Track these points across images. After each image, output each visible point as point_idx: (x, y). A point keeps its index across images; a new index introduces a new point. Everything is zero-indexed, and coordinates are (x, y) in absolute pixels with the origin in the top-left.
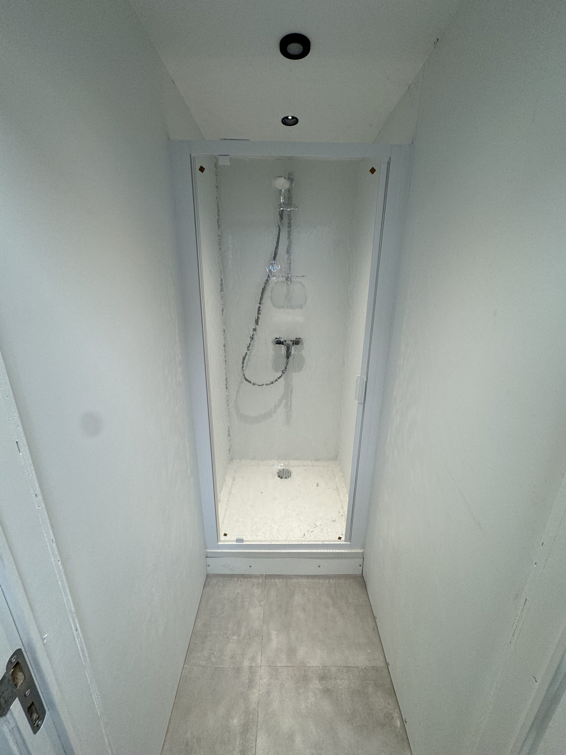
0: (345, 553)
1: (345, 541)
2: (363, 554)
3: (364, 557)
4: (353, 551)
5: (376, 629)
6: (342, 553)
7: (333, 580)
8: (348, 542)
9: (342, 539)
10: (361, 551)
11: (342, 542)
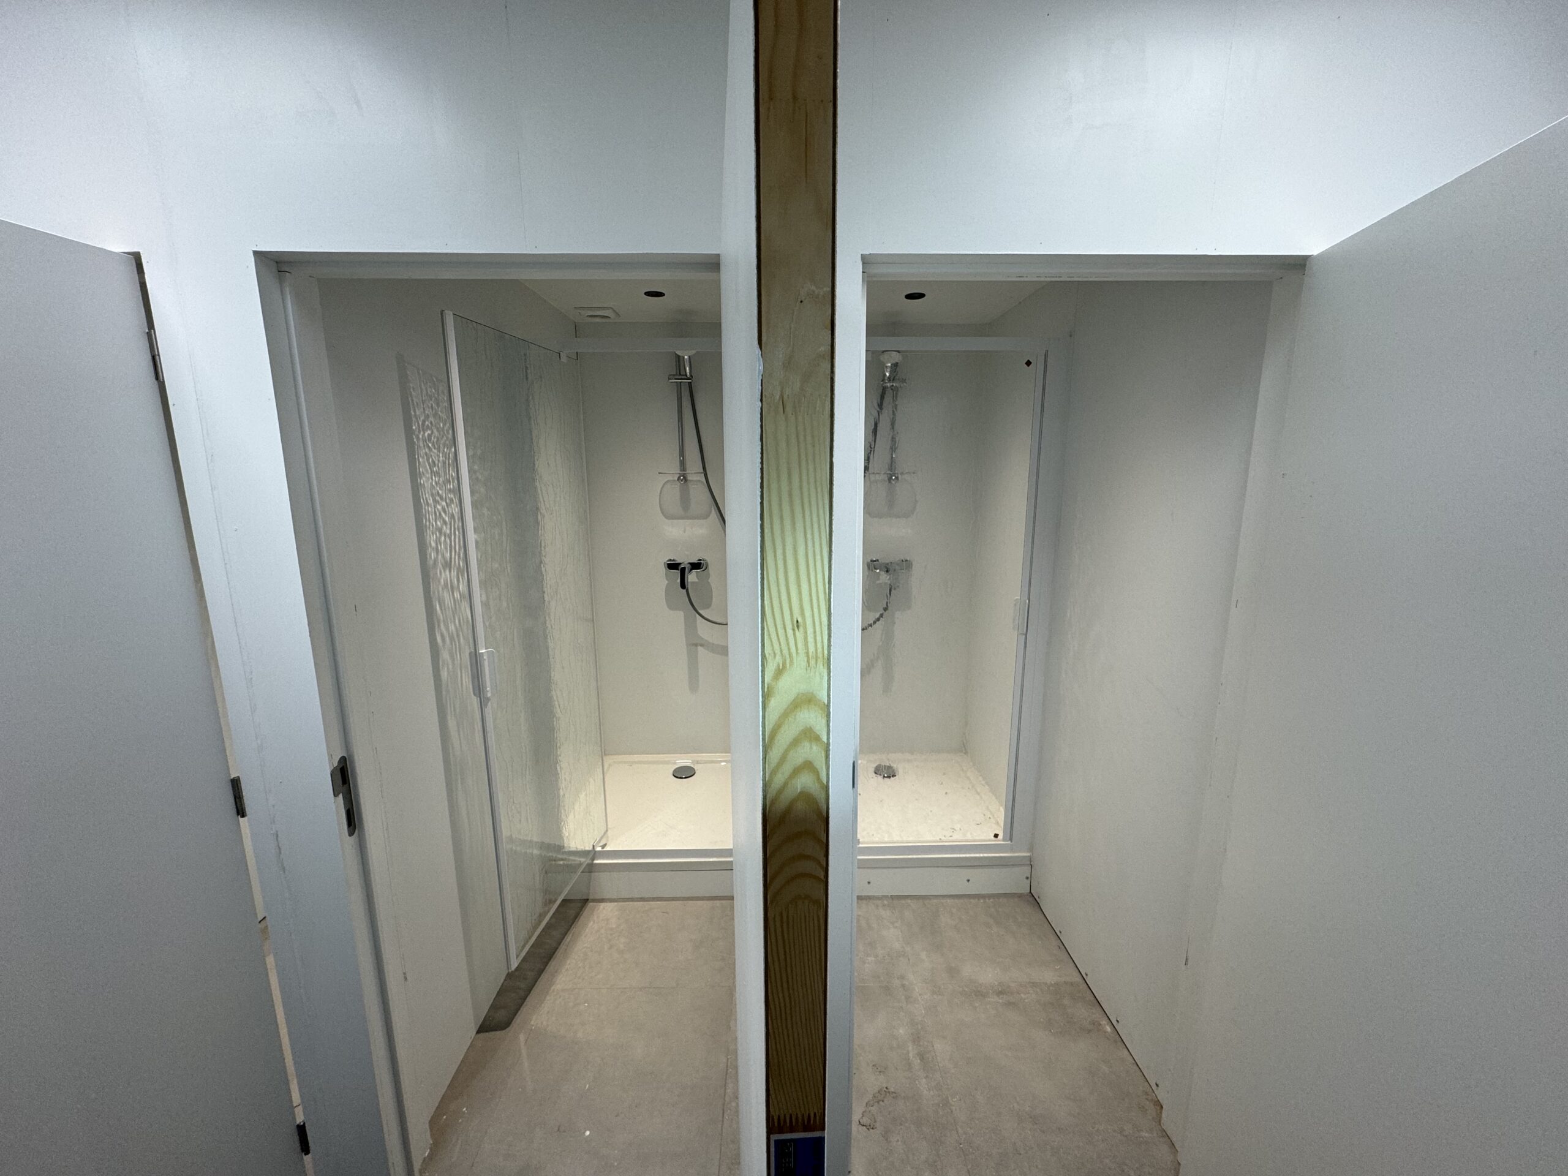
0: (1005, 857)
1: (1004, 840)
2: (1030, 859)
3: (1032, 863)
4: (1016, 855)
5: (1062, 946)
6: (1001, 857)
7: (989, 899)
8: (1008, 841)
9: (999, 837)
10: (1028, 854)
11: (1000, 841)
